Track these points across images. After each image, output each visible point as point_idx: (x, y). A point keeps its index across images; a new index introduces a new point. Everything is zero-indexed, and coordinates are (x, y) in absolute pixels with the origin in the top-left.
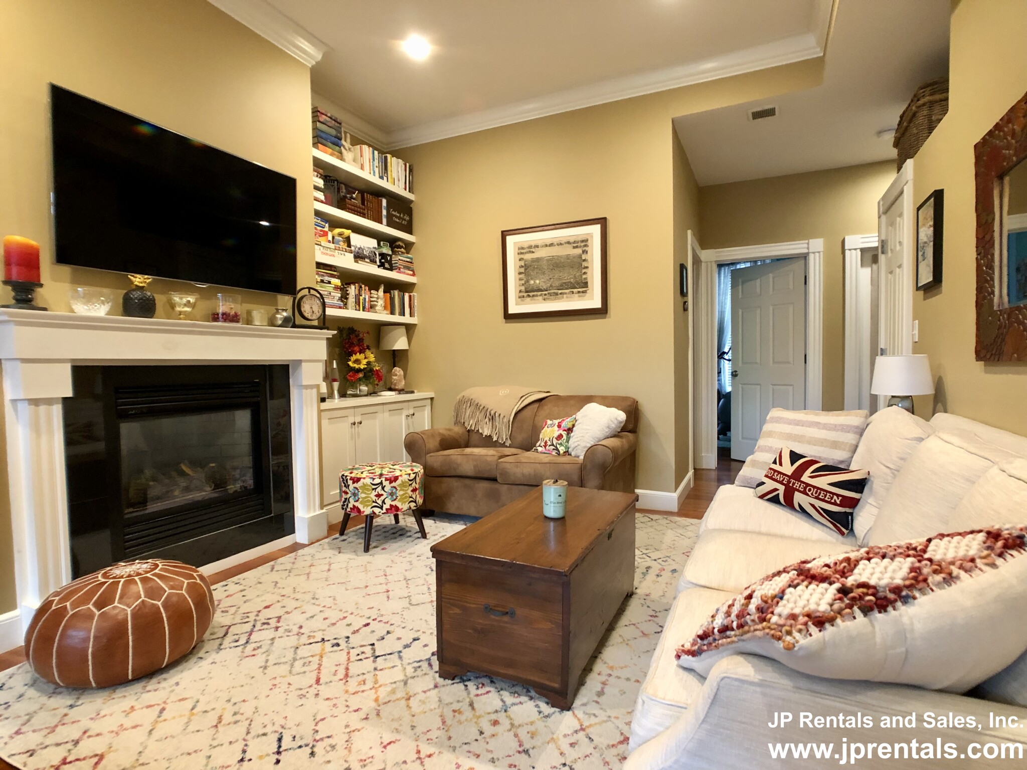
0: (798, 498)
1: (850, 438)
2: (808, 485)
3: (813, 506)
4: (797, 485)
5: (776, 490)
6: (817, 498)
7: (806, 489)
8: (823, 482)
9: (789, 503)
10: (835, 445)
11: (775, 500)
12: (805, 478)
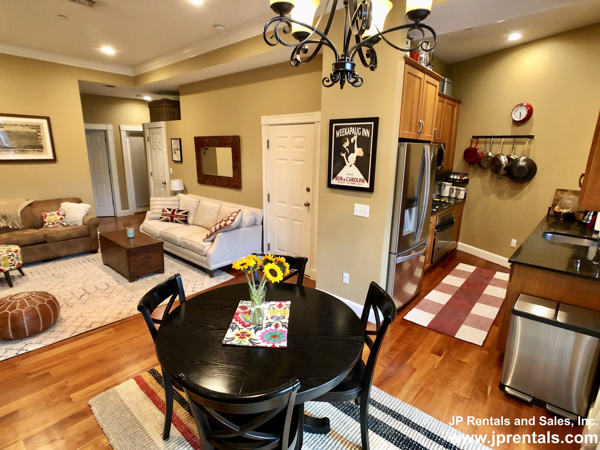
0: (175, 219)
1: (177, 203)
2: (176, 215)
3: (179, 220)
4: (174, 216)
5: (168, 218)
6: (180, 218)
7: (176, 216)
8: (180, 214)
9: (172, 221)
10: (175, 205)
11: (168, 221)
12: (175, 213)
